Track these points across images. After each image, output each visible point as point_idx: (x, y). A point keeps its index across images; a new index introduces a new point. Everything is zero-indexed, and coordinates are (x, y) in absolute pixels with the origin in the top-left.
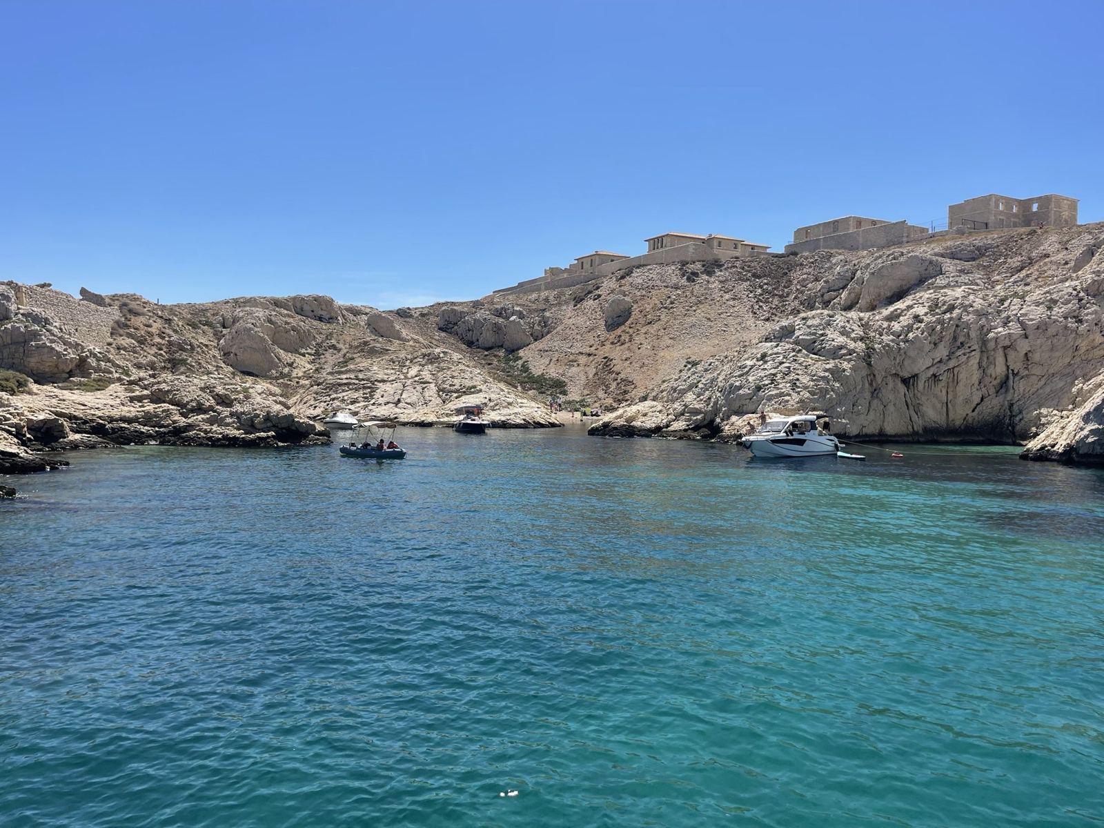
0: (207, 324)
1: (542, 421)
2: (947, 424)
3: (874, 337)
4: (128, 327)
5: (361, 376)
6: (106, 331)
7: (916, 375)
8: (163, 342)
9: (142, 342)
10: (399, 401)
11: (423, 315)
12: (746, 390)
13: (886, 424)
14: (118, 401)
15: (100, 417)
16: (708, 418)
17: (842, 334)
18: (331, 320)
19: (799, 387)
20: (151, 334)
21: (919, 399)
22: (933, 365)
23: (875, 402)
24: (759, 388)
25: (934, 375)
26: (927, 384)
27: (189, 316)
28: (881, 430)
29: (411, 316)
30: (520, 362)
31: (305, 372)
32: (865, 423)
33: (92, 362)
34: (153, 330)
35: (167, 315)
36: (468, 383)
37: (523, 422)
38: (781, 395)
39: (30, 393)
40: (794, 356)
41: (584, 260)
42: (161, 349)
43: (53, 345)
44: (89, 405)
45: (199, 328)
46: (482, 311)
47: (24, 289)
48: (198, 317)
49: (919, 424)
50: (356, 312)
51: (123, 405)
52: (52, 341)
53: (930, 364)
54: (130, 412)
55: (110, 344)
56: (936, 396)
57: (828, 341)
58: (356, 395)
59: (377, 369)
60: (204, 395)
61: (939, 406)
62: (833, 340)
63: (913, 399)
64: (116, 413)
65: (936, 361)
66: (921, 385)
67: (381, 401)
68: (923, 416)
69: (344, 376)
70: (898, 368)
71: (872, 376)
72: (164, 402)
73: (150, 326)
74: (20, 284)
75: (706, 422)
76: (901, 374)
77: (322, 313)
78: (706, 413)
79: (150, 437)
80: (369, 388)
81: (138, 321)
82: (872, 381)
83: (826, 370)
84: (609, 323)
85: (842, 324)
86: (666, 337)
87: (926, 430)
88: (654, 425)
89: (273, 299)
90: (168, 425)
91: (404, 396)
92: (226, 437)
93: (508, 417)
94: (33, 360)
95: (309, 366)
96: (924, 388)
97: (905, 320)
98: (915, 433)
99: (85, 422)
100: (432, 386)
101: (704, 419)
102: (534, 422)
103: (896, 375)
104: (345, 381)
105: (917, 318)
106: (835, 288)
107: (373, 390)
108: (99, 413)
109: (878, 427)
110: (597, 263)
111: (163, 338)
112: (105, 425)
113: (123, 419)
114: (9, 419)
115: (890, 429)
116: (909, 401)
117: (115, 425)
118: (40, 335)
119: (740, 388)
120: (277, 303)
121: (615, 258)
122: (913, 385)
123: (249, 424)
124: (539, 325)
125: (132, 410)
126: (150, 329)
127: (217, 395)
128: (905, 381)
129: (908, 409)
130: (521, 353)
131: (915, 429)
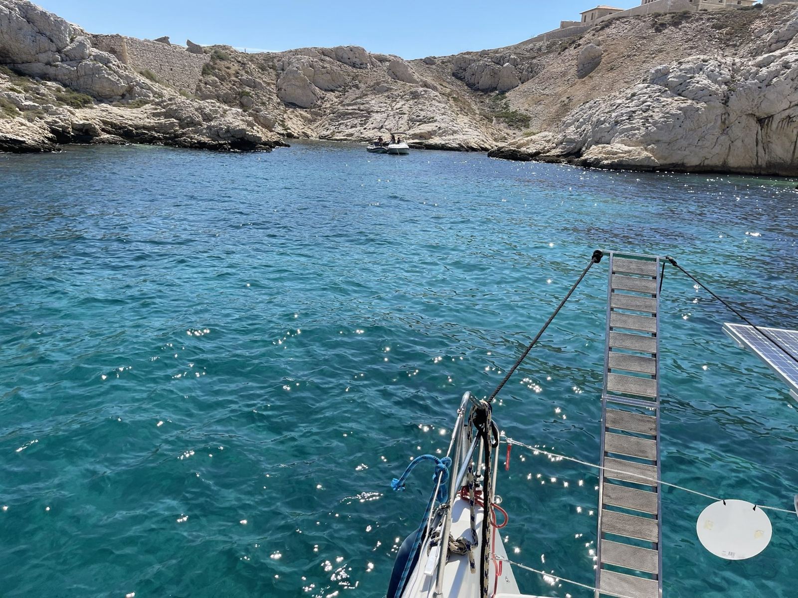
0: (273, 67)
1: (475, 146)
2: (792, 160)
3: (739, 81)
4: (213, 68)
5: (362, 107)
6: (198, 71)
7: (772, 116)
8: (237, 80)
9: (222, 79)
10: (382, 127)
11: (443, 63)
12: (607, 125)
13: (730, 157)
14: (146, 115)
15: (130, 125)
16: (578, 147)
17: (709, 77)
18: (361, 66)
19: (650, 123)
20: (229, 75)
21: (770, 138)
22: (789, 108)
23: (723, 137)
24: (617, 123)
25: (789, 117)
26: (780, 124)
27: (263, 62)
28: (725, 162)
29: (434, 63)
30: (504, 101)
31: (332, 104)
32: (709, 156)
33: (137, 89)
34: (232, 71)
35: (244, 61)
36: (430, 115)
37: (457, 146)
38: (633, 129)
39: (92, 108)
40: (658, 96)
41: (587, 14)
42: (234, 85)
43: (110, 77)
44: (126, 117)
45: (267, 70)
46: (486, 59)
47: (125, 40)
48: (268, 62)
49: (764, 159)
50: (382, 59)
51: (148, 118)
52: (110, 74)
53: (787, 107)
54: (150, 123)
55: (200, 81)
56: (786, 136)
57: (693, 83)
58: (356, 121)
59: (374, 102)
60: (196, 113)
61: (787, 144)
62: (698, 83)
63: (764, 137)
64: (141, 123)
65: (793, 104)
66: (774, 126)
67: (372, 126)
68: (770, 153)
69: (351, 108)
70: (755, 109)
71: (727, 115)
72: (173, 117)
73: (228, 68)
74: (123, 36)
75: (576, 150)
76: (757, 114)
77: (355, 60)
78: (577, 143)
79: (160, 139)
80: (365, 116)
81: (222, 64)
82: (725, 119)
83: (680, 109)
84: (580, 68)
85: (712, 68)
86: (622, 81)
87: (770, 165)
88: (534, 151)
89: (322, 49)
90: (171, 133)
91: (386, 124)
92: (199, 142)
93: (447, 142)
94: (97, 86)
95: (336, 100)
96: (777, 128)
97: (773, 67)
98: (758, 167)
99: (120, 128)
100: (406, 116)
101: (575, 148)
102: (468, 147)
103: (753, 115)
104: (350, 111)
105: (786, 66)
106: (784, 39)
107: (367, 118)
108: (130, 122)
109: (722, 160)
110: (597, 16)
111: (237, 77)
112: (132, 130)
113: (144, 127)
114: (58, 122)
115: (733, 162)
116: (760, 138)
117: (139, 131)
118: (102, 70)
119: (604, 122)
120: (324, 52)
121: (611, 12)
122: (768, 124)
123: (216, 133)
124: (527, 71)
125: (153, 121)
126: (228, 70)
127: (205, 114)
128: (760, 121)
129: (757, 145)
130: (507, 94)
131: (760, 163)
